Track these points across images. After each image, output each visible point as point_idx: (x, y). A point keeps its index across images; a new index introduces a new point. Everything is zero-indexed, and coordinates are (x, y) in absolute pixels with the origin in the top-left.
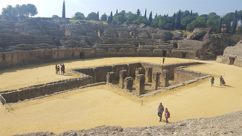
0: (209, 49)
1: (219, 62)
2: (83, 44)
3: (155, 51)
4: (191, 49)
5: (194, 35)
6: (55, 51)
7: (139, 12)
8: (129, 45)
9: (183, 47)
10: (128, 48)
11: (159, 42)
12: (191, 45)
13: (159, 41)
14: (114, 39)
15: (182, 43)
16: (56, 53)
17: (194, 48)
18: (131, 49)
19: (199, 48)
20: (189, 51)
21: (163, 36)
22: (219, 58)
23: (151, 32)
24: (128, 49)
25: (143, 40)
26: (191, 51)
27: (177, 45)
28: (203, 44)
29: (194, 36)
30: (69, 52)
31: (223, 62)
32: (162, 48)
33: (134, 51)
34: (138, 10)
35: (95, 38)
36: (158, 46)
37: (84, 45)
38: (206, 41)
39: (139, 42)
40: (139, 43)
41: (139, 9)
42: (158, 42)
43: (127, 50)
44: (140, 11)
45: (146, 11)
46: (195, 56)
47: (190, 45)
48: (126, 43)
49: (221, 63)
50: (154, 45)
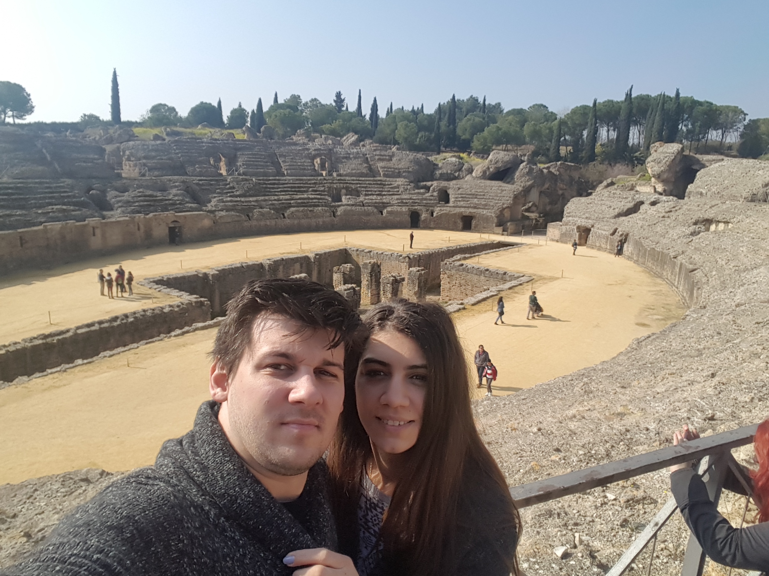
0: (530, 204)
1: (553, 240)
2: (178, 202)
3: (388, 212)
4: (485, 206)
5: (490, 166)
6: (94, 228)
7: (339, 99)
8: (313, 196)
9: (464, 201)
10: (310, 206)
11: (398, 187)
12: (484, 195)
13: (400, 183)
14: (270, 180)
15: (461, 190)
16: (98, 232)
17: (492, 204)
18: (320, 208)
19: (503, 204)
20: (480, 211)
21: (410, 170)
22: (553, 230)
23: (377, 157)
24: (310, 209)
25: (353, 180)
26: (485, 212)
27: (448, 195)
28: (514, 191)
29: (491, 170)
30: (137, 228)
31: (563, 239)
32: (406, 203)
33: (328, 214)
34: (339, 95)
35: (211, 180)
36: (397, 199)
37: (180, 204)
38: (521, 182)
39: (343, 188)
40: (344, 191)
41: (340, 92)
42: (395, 188)
43: (308, 212)
44: (342, 97)
45: (360, 97)
46: (494, 225)
47: (480, 195)
48: (304, 191)
49: (557, 241)
50: (384, 195)
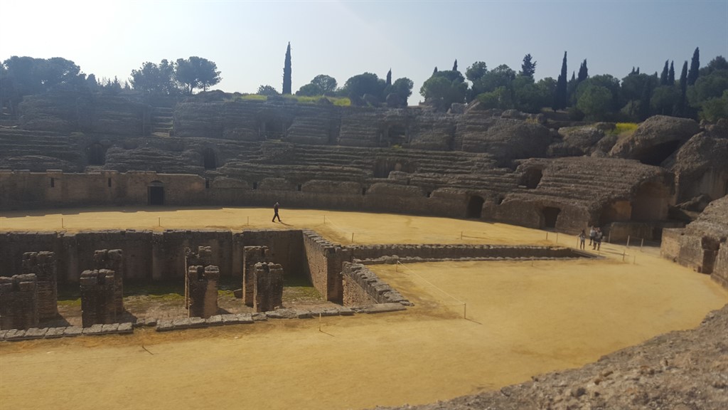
1: (668, 257)
3: (438, 195)
4: (582, 196)
8: (355, 169)
9: (555, 186)
10: (338, 180)
11: (472, 164)
12: (591, 179)
13: (475, 159)
14: (313, 148)
15: (562, 170)
17: (594, 192)
18: (347, 183)
19: (613, 193)
20: (570, 202)
21: (505, 142)
23: (467, 126)
24: (335, 182)
25: (417, 153)
26: (577, 202)
27: (542, 176)
28: (644, 175)
30: (107, 182)
31: (682, 258)
32: (469, 184)
33: (356, 190)
34: (528, 58)
36: (459, 179)
39: (397, 161)
40: (398, 165)
41: (529, 55)
42: (469, 164)
43: (331, 186)
45: (565, 60)
47: (586, 179)
48: (346, 163)
50: (448, 173)
